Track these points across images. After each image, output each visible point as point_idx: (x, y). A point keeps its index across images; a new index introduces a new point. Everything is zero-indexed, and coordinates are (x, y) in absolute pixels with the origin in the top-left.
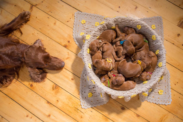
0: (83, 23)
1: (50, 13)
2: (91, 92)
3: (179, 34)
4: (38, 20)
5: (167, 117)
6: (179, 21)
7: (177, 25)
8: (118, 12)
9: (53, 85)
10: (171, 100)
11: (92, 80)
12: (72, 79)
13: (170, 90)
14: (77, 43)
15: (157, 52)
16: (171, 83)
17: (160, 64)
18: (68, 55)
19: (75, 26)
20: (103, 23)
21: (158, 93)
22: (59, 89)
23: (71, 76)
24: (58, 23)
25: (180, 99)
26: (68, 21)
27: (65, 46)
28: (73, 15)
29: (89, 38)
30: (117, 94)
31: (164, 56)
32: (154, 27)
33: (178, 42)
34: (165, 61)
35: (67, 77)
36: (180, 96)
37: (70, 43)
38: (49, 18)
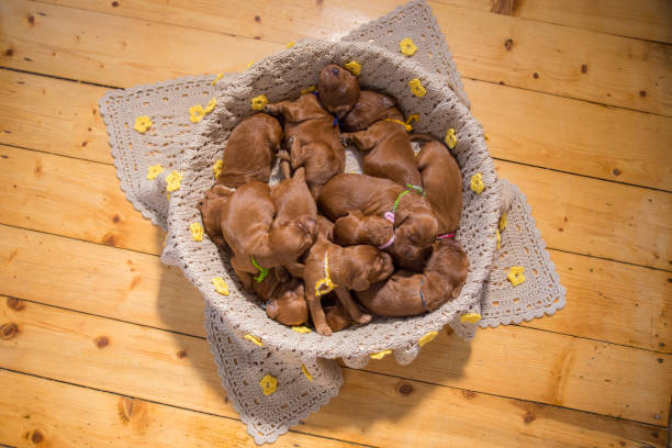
0: (142, 129)
1: (4, 138)
2: (271, 374)
3: (511, 41)
5: (572, 359)
7: (491, 11)
8: (258, 38)
9: (120, 405)
10: (563, 290)
11: (248, 337)
12: (183, 355)
13: (547, 254)
14: (147, 214)
15: (452, 138)
16: (542, 229)
17: (476, 181)
18: (132, 270)
19: (115, 152)
20: (212, 107)
21: (509, 280)
22: (146, 412)
23: (165, 343)
24: (48, 163)
25: (596, 277)
26: (84, 144)
27: (110, 242)
28: (95, 112)
30: (362, 348)
31: (480, 145)
32: (408, 46)
33: (515, 70)
34: (488, 164)
35: (158, 355)
36: (593, 263)
37: (122, 223)
38: (6, 157)
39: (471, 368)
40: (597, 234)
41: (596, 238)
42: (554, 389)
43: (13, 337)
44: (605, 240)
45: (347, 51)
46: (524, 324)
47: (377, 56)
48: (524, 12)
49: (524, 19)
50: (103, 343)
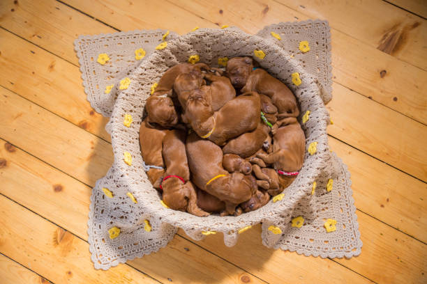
1: (35, 40)
3: (385, 71)
4: (6, 59)
6: (381, 37)
7: (378, 48)
8: (217, 24)
9: (56, 232)
10: (360, 243)
15: (307, 117)
17: (313, 147)
18: (92, 148)
21: (324, 227)
22: (71, 242)
24: (59, 64)
25: (399, 245)
27: (83, 126)
31: (322, 124)
33: (382, 92)
36: (399, 235)
37: (96, 116)
38: (34, 53)
40: (408, 217)
41: (406, 219)
43: (2, 168)
46: (336, 260)
48: (400, 54)
49: (399, 59)
50: (58, 189)
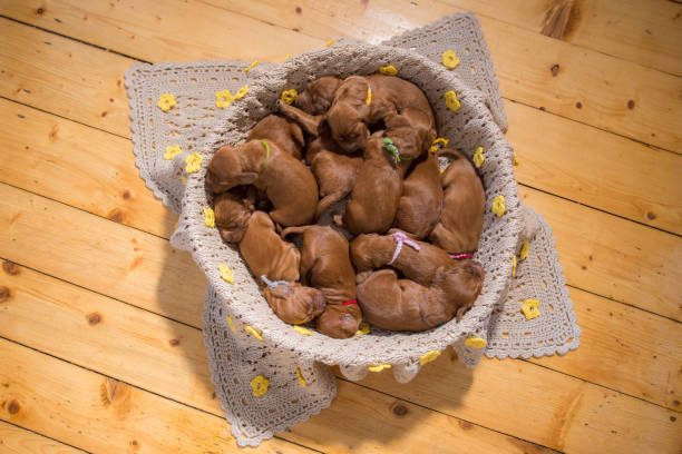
0: (166, 107)
1: (22, 97)
2: (263, 375)
3: (558, 66)
5: (579, 403)
6: (544, 15)
7: (542, 33)
8: (296, 30)
9: (103, 385)
10: (578, 330)
11: (249, 328)
12: (175, 343)
13: (566, 291)
14: (159, 194)
15: (480, 157)
16: (564, 265)
17: (498, 203)
18: (136, 249)
19: (135, 126)
20: (242, 95)
21: (522, 313)
22: (129, 397)
23: (159, 329)
24: (65, 129)
25: (615, 321)
26: (104, 115)
27: (117, 217)
28: (119, 83)
29: (198, 167)
30: (361, 358)
31: (506, 166)
32: (451, 58)
33: (557, 97)
34: (512, 188)
35: (150, 340)
36: (614, 307)
37: (133, 200)
38: (22, 117)
39: (471, 399)
40: (624, 278)
41: (624, 283)
42: (556, 432)
43: (6, 300)
44: (629, 284)
45: (387, 55)
46: (533, 360)
47: (417, 63)
48: (576, 37)
49: (575, 45)
50: (95, 320)
